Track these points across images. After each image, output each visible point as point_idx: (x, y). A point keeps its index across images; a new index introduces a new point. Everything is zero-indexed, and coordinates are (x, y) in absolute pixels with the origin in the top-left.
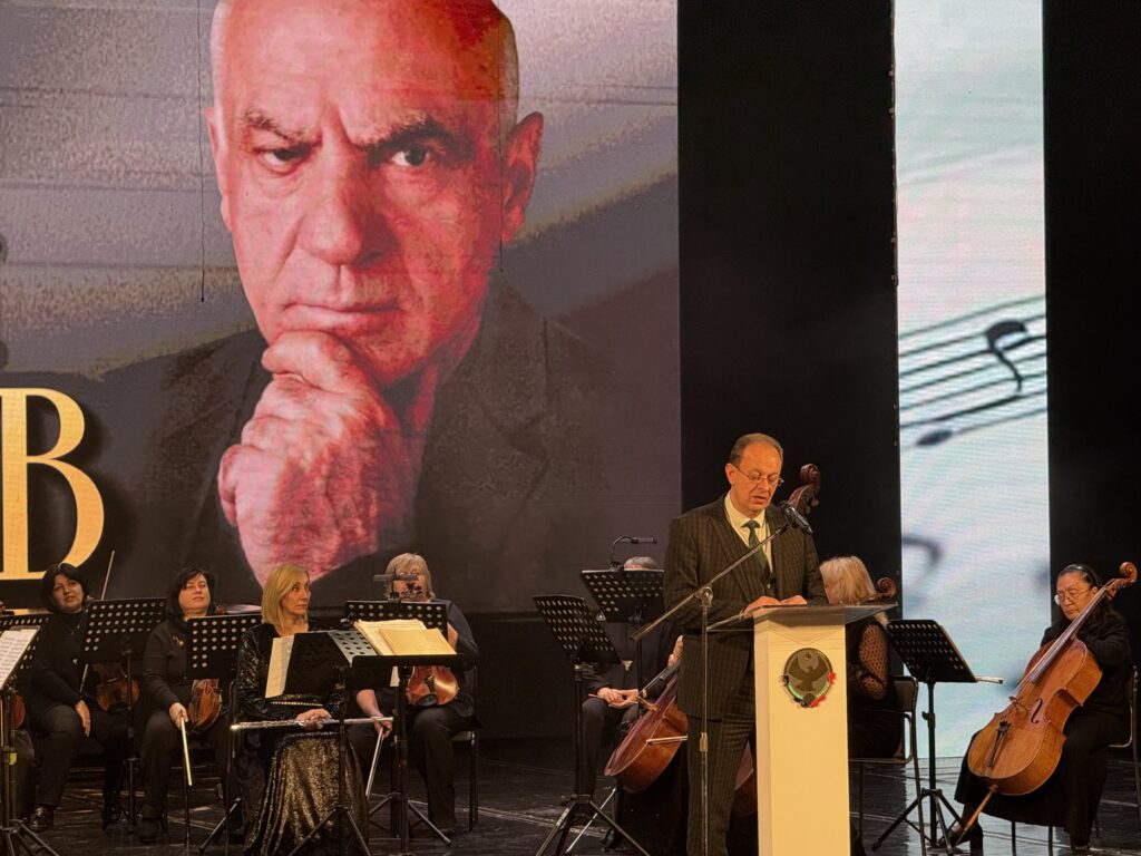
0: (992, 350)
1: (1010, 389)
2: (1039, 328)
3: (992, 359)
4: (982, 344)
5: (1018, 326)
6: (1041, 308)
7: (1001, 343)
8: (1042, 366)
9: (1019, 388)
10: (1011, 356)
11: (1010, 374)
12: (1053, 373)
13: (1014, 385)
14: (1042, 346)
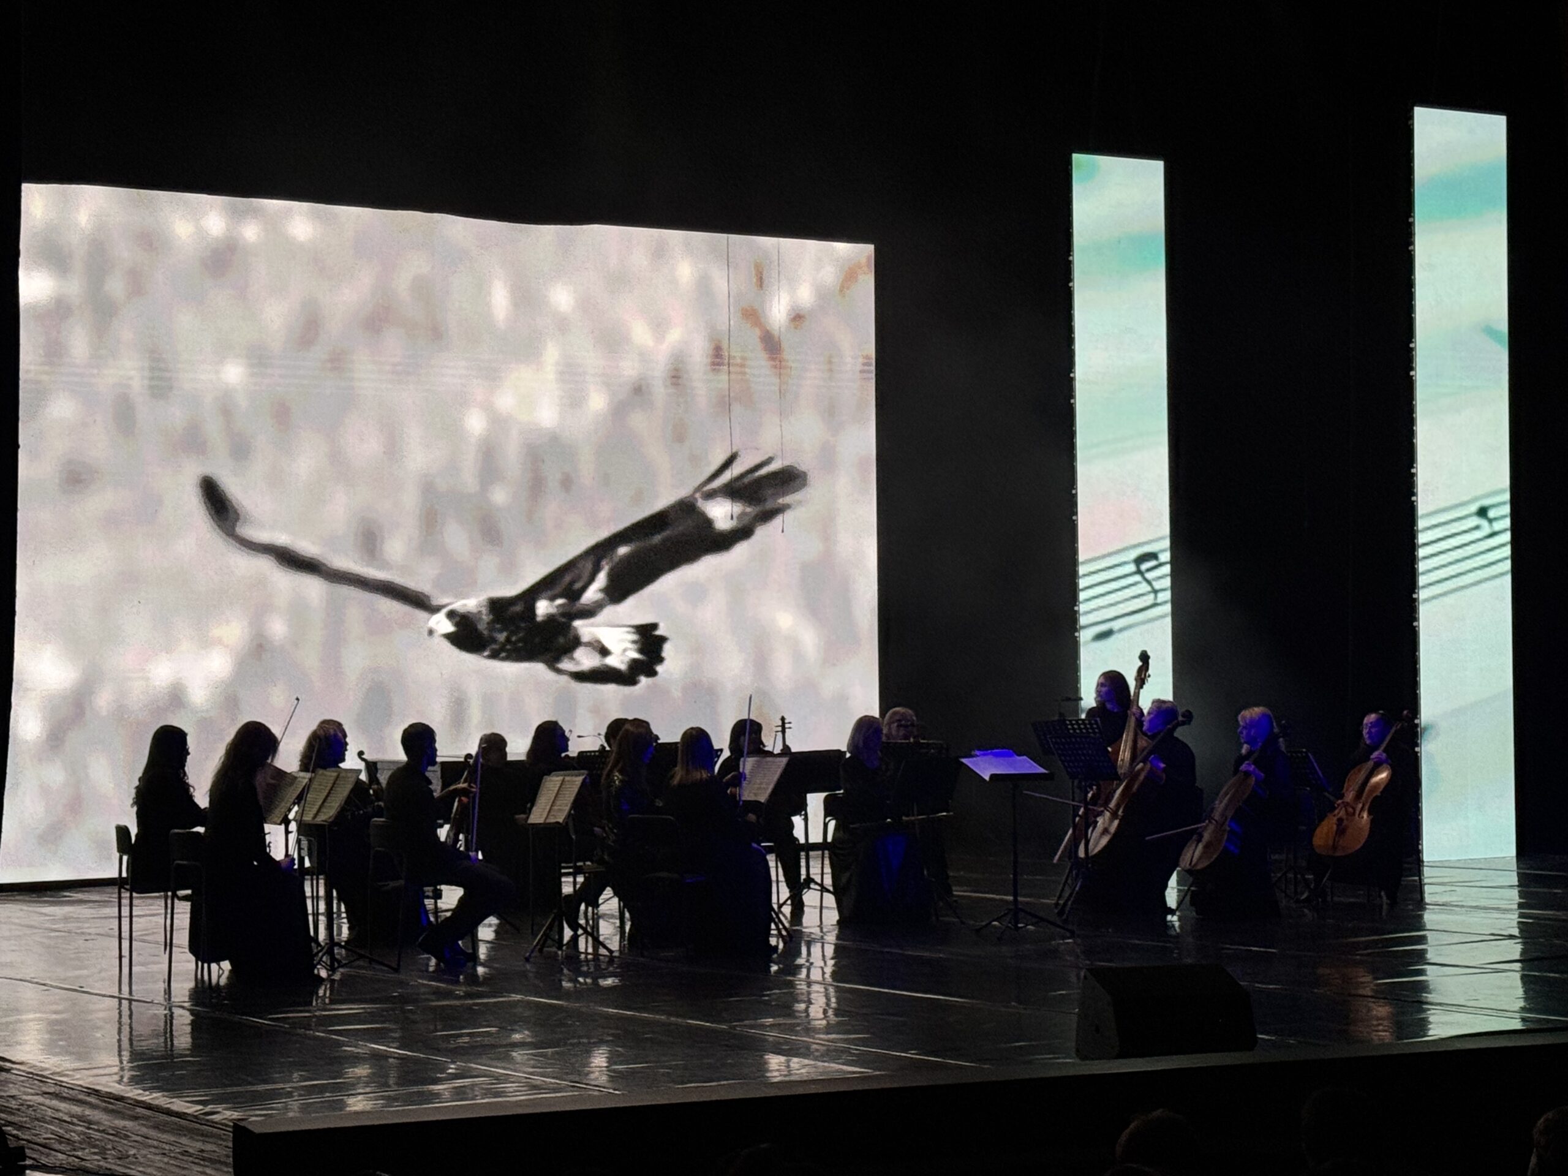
0: (1139, 572)
1: (1149, 599)
2: (1165, 557)
3: (1138, 578)
4: (1132, 568)
5: (1153, 556)
6: (1166, 543)
7: (1144, 566)
8: (1167, 582)
9: (1156, 598)
10: (1149, 576)
11: (1149, 589)
12: (1174, 587)
13: (1152, 596)
14: (1167, 569)
